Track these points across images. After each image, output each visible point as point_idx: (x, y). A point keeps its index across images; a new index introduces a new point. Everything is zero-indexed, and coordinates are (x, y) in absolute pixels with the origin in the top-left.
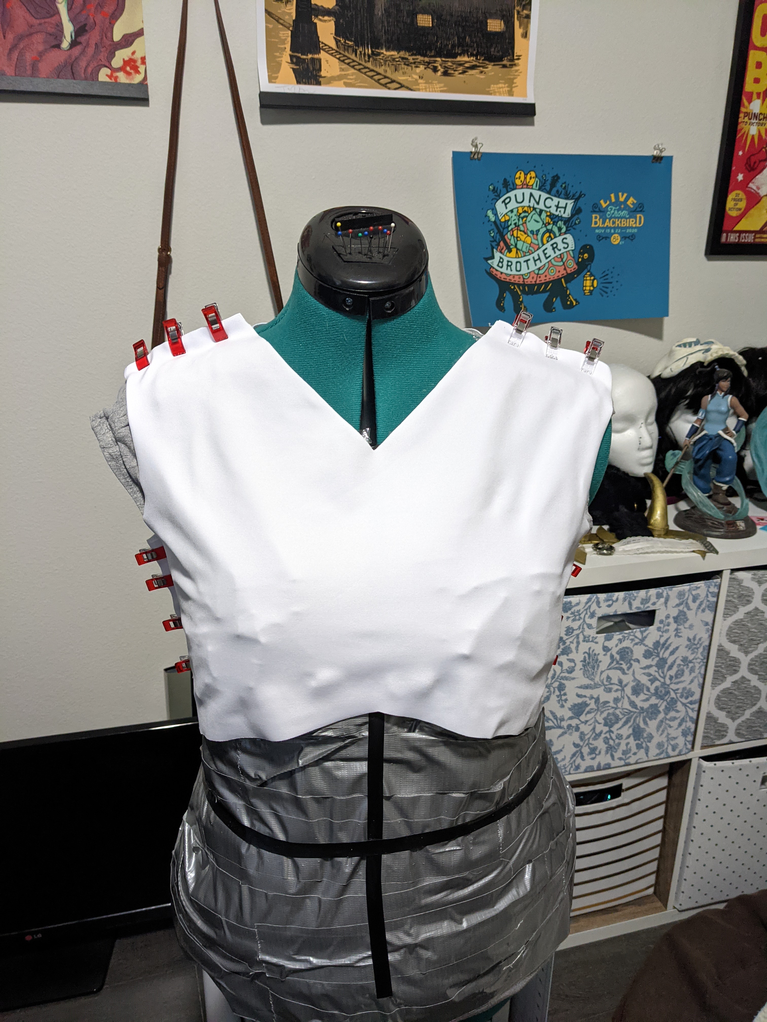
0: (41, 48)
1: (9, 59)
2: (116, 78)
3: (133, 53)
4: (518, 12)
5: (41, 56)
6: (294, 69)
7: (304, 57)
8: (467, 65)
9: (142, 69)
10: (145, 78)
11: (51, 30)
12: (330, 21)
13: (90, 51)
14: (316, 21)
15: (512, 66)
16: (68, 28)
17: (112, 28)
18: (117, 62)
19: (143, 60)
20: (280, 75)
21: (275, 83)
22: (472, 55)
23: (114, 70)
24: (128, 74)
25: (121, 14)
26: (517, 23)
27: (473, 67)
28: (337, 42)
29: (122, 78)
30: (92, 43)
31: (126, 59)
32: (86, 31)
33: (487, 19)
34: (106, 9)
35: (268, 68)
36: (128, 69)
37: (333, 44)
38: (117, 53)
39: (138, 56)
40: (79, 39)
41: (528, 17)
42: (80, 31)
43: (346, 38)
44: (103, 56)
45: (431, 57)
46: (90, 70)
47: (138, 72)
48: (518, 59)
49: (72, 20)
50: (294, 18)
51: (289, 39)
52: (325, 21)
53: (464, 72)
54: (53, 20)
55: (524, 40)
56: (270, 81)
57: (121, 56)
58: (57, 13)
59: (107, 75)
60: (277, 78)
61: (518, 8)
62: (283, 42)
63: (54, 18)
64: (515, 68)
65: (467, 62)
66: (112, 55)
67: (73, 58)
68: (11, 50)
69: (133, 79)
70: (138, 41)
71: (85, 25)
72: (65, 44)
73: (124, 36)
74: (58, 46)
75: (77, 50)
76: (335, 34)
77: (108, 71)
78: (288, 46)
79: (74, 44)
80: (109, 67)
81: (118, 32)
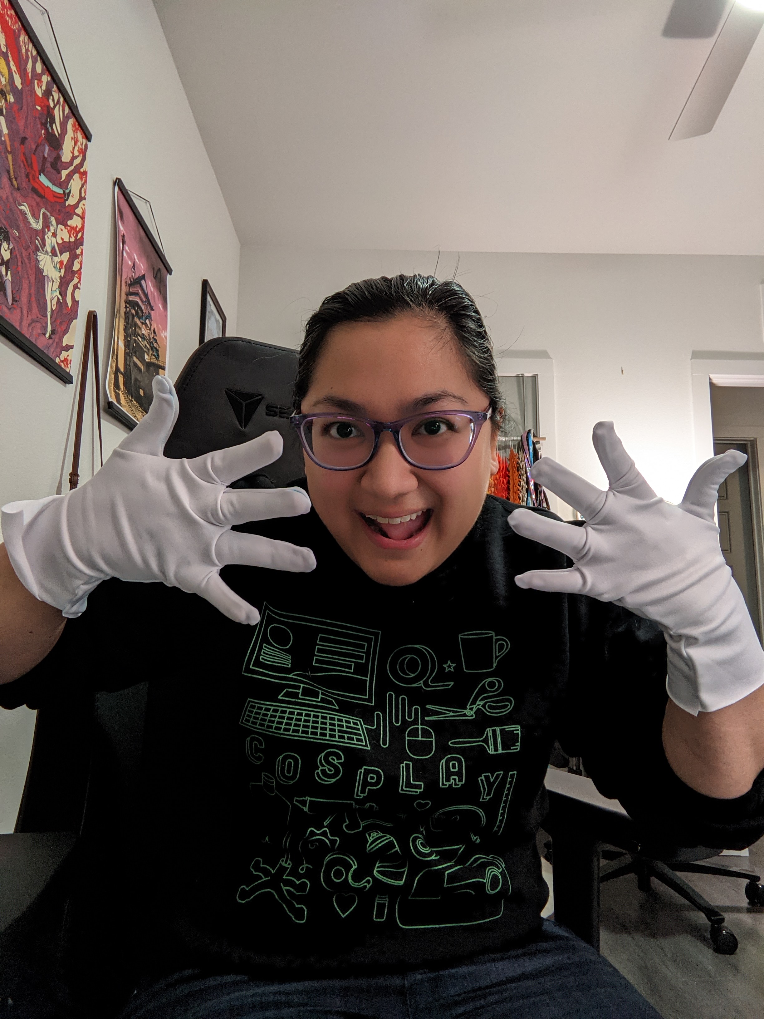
1: (28, 330)
2: (61, 365)
3: (68, 356)
6: (114, 395)
7: (116, 388)
9: (69, 366)
10: (71, 371)
11: (44, 325)
12: (122, 378)
13: (55, 344)
14: (119, 375)
16: (49, 328)
17: (63, 338)
18: (62, 357)
19: (71, 361)
23: (61, 360)
24: (65, 366)
25: (67, 333)
29: (63, 367)
30: (56, 341)
31: (65, 357)
34: (62, 326)
35: (109, 391)
36: (65, 363)
37: (122, 389)
38: (63, 352)
39: (69, 358)
40: (52, 336)
43: (126, 389)
44: (58, 350)
45: (143, 410)
46: (53, 355)
47: (68, 367)
49: (51, 323)
50: (115, 370)
51: (114, 379)
56: (110, 397)
57: (64, 354)
58: (47, 317)
59: (59, 362)
66: (61, 352)
67: (49, 345)
68: (30, 324)
69: (67, 369)
70: (70, 351)
72: (47, 336)
73: (67, 345)
74: (45, 334)
75: (51, 341)
76: (123, 385)
77: (59, 360)
78: (113, 382)
79: (50, 337)
80: (59, 358)
81: (65, 341)
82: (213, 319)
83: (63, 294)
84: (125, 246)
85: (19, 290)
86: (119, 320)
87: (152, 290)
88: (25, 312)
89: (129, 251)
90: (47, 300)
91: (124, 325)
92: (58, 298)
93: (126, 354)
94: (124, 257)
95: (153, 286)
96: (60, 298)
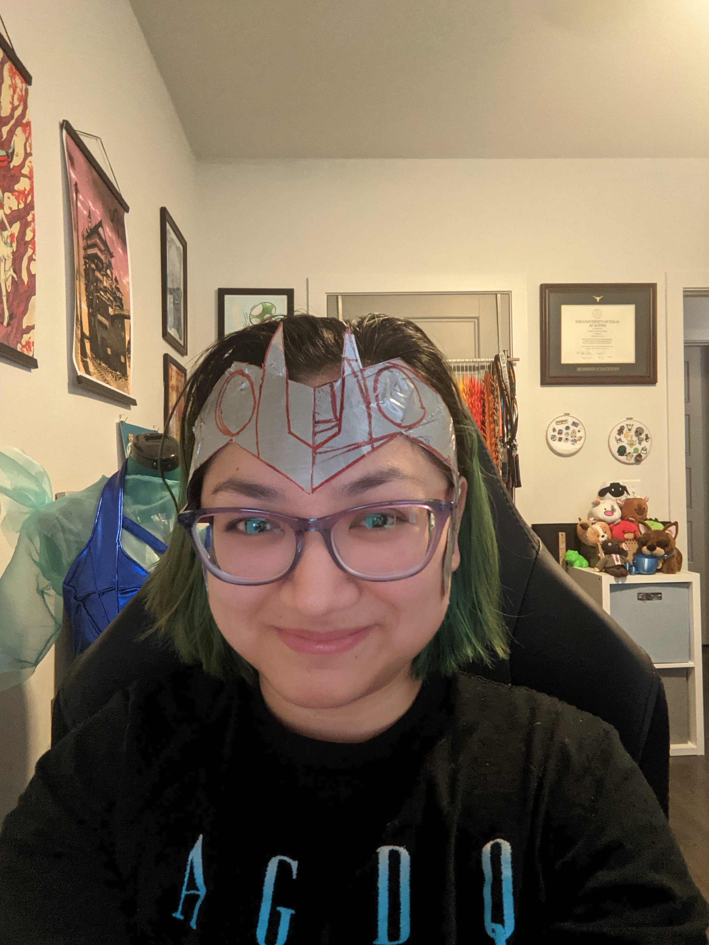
2: (23, 350)
3: (30, 338)
4: (127, 355)
6: (83, 364)
7: (84, 358)
8: (119, 376)
9: (32, 349)
10: (33, 355)
12: (88, 342)
13: (14, 331)
14: (85, 341)
16: (6, 314)
17: (23, 320)
18: (24, 342)
19: (33, 343)
20: (80, 367)
22: (119, 372)
23: (23, 346)
24: (28, 350)
25: (26, 313)
26: (127, 360)
27: (120, 378)
28: (91, 354)
29: (26, 352)
30: (15, 327)
31: (27, 341)
32: (13, 318)
33: (121, 355)
34: (21, 307)
35: (76, 363)
36: (27, 347)
39: (31, 340)
40: (9, 323)
41: (130, 358)
42: (11, 317)
43: (93, 353)
44: (19, 335)
45: (112, 370)
46: (14, 342)
48: (128, 377)
49: (8, 308)
50: (81, 337)
51: (80, 348)
55: (129, 368)
56: (79, 370)
57: (26, 337)
58: (2, 302)
59: (20, 348)
61: (127, 353)
63: (1, 305)
64: (128, 381)
66: (22, 336)
67: (8, 333)
69: (30, 353)
70: (32, 331)
71: (12, 315)
72: (5, 323)
73: (27, 326)
74: (2, 323)
75: (10, 327)
76: (91, 350)
77: (21, 346)
78: (80, 352)
79: (9, 324)
80: (21, 344)
81: (25, 324)
82: (173, 247)
83: (17, 271)
84: (78, 195)
86: (80, 281)
87: (110, 235)
89: (83, 199)
91: (85, 284)
92: (13, 278)
93: (90, 314)
94: (79, 210)
95: (111, 231)
96: (15, 276)
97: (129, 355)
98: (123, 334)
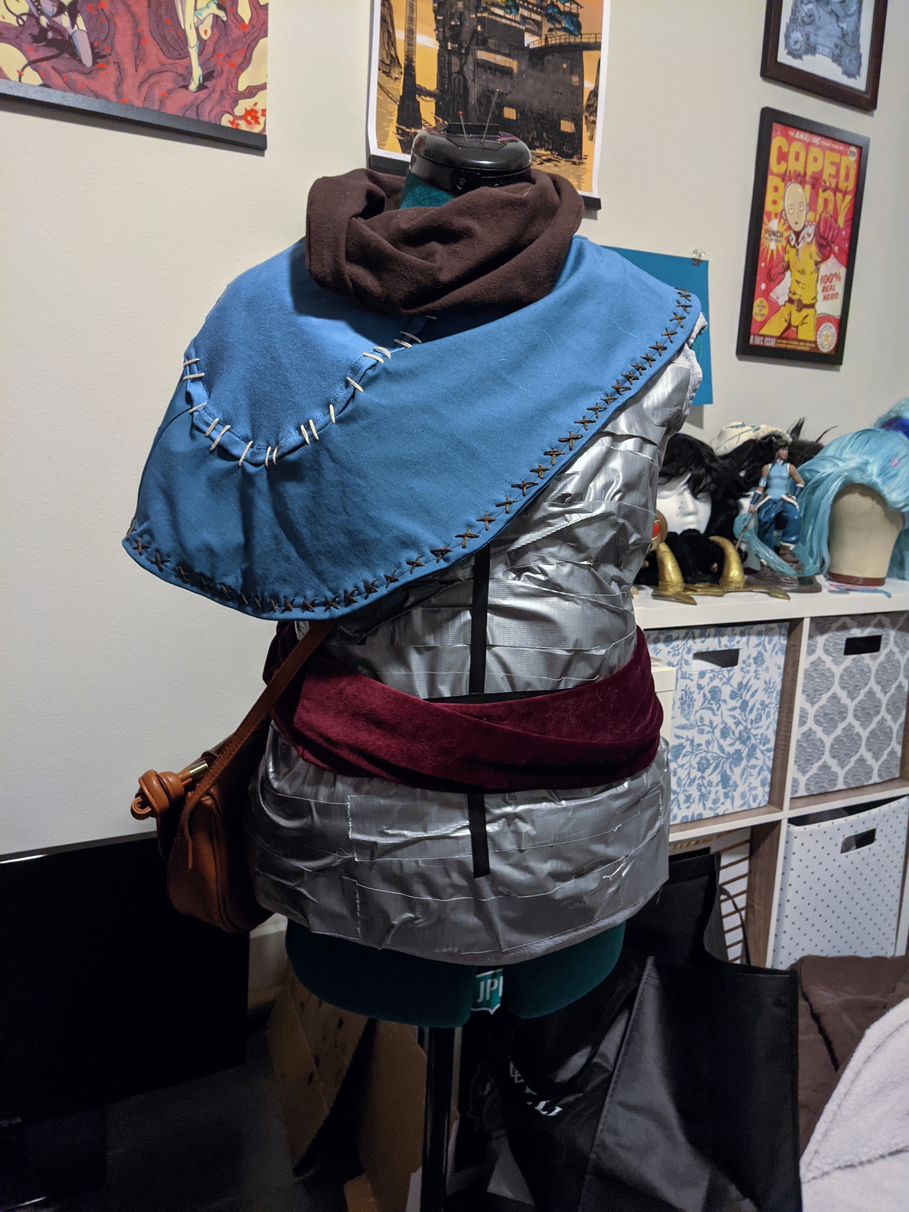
0: (170, 86)
1: (139, 92)
2: (238, 125)
3: (255, 104)
4: (586, 117)
5: (169, 94)
6: (399, 140)
7: (408, 130)
8: (544, 158)
9: (261, 120)
10: (264, 129)
11: (181, 71)
12: (431, 101)
13: (216, 96)
14: (419, 99)
15: (580, 163)
16: (197, 73)
17: (238, 78)
18: (239, 110)
19: (264, 111)
20: (387, 142)
21: (383, 149)
22: (548, 149)
23: (236, 118)
24: (249, 123)
25: (247, 66)
26: (585, 127)
27: (549, 160)
28: (437, 121)
29: (243, 126)
30: (218, 89)
31: (248, 109)
32: (213, 77)
33: (560, 119)
34: (233, 60)
35: (377, 136)
36: (249, 118)
38: (240, 102)
39: (259, 108)
40: (206, 84)
41: (594, 122)
42: (208, 76)
43: (444, 119)
44: (227, 103)
46: (213, 114)
47: (258, 123)
48: (585, 159)
49: (202, 65)
50: (401, 94)
51: (396, 112)
52: (427, 101)
53: (541, 164)
54: (183, 62)
55: (590, 142)
56: (379, 147)
57: (244, 105)
58: (188, 56)
59: (229, 121)
60: (384, 145)
61: (586, 114)
62: (391, 114)
63: (184, 60)
64: (582, 166)
65: (544, 155)
66: (236, 103)
67: (199, 101)
68: (142, 83)
69: (252, 128)
70: (260, 94)
71: (213, 72)
72: (193, 86)
73: (248, 87)
74: (186, 87)
75: (203, 94)
76: (436, 114)
77: (231, 118)
78: (395, 118)
79: (201, 87)
80: (232, 114)
81: (243, 83)
85: (110, 37)
88: (128, 65)
90: (184, 31)
92: (216, 17)
93: (444, 53)
96: (221, 14)
97: (592, 118)
98: (575, 79)
